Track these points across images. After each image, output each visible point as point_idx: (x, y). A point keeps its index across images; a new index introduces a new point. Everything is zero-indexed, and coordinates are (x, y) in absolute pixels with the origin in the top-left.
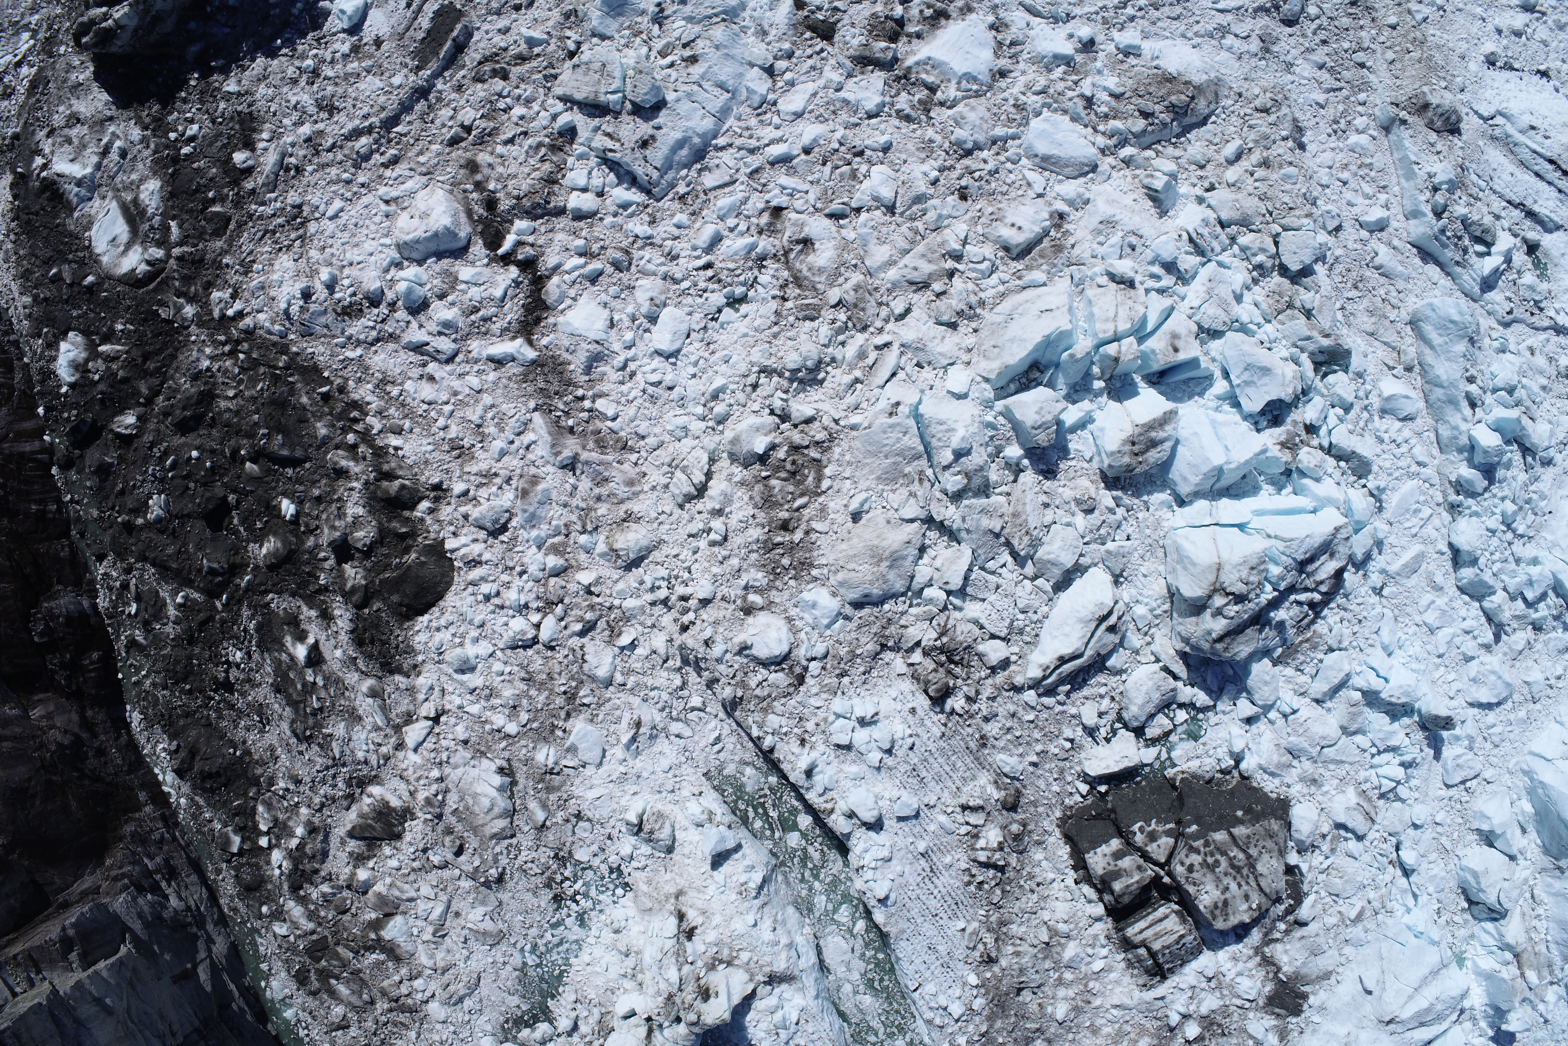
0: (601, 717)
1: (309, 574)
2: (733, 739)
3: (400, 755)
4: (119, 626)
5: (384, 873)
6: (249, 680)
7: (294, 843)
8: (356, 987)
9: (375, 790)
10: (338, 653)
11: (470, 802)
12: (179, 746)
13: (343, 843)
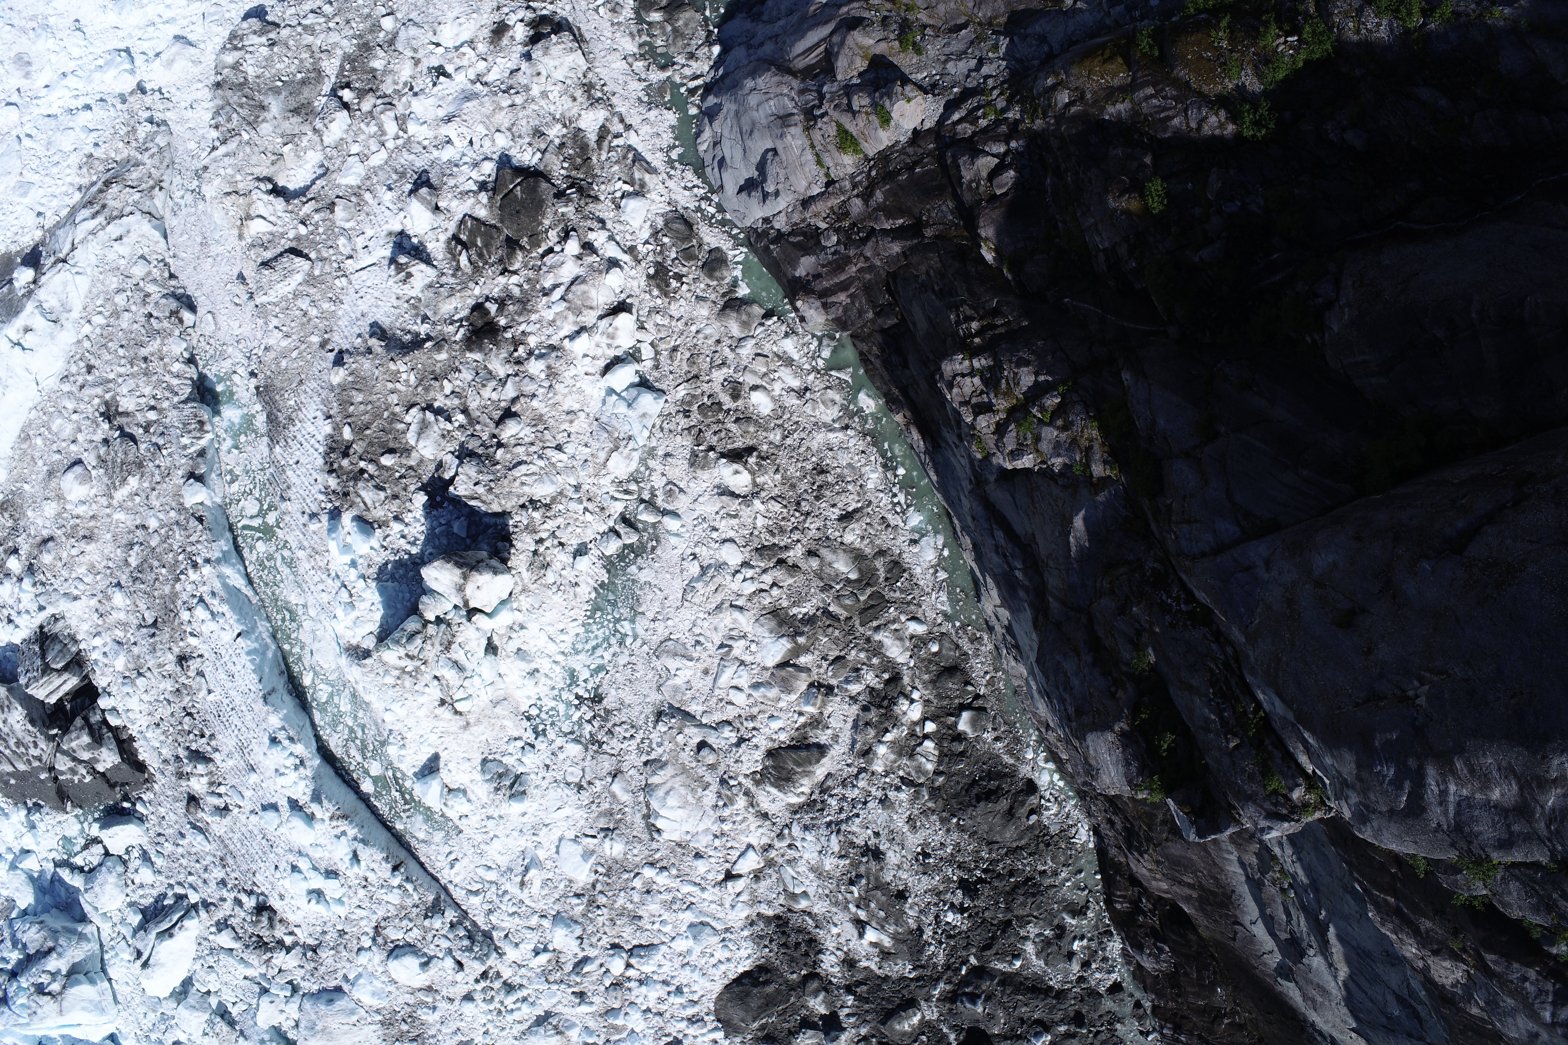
0: (562, 886)
1: (867, 1001)
2: (438, 864)
3: (765, 840)
4: (1096, 927)
5: (788, 710)
6: (938, 894)
7: (889, 737)
8: (827, 570)
9: (795, 800)
10: (835, 931)
11: (690, 798)
12: (1028, 818)
13: (835, 738)
